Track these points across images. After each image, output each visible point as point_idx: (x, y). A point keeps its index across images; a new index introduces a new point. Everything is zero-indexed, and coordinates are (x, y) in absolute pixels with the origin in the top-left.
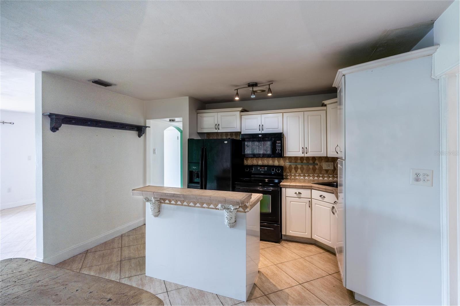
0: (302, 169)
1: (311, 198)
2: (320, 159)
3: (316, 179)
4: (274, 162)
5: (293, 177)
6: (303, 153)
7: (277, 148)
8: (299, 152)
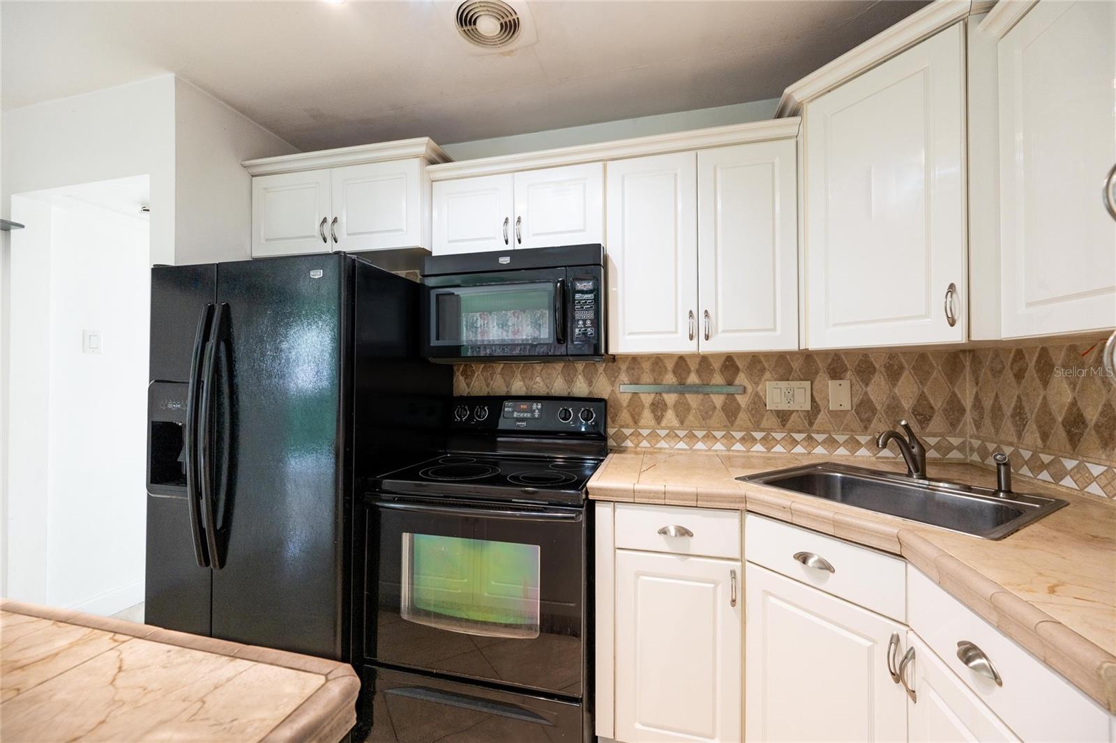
0: (682, 411)
1: (741, 559)
2: (757, 363)
3: (738, 451)
4: (570, 381)
5: (645, 444)
6: (691, 337)
7: (578, 315)
8: (676, 332)
